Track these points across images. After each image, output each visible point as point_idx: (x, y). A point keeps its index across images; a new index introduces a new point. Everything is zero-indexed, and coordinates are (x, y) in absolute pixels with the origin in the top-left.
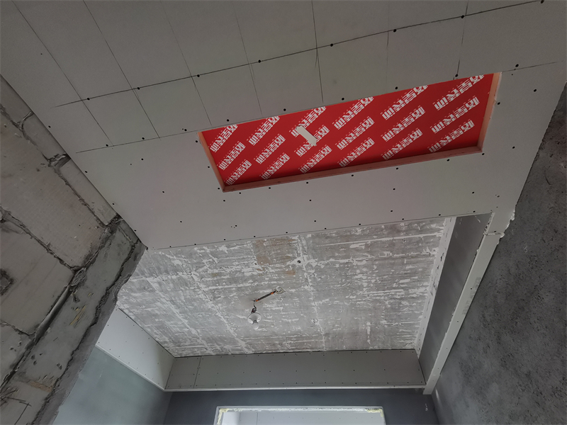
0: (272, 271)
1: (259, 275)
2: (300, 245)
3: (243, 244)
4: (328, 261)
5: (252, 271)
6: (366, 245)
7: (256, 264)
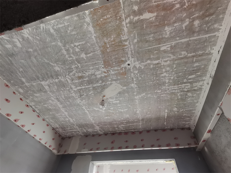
0: (113, 73)
1: (105, 76)
2: (130, 50)
3: (95, 51)
4: (146, 63)
5: (101, 73)
6: (171, 46)
7: (103, 68)
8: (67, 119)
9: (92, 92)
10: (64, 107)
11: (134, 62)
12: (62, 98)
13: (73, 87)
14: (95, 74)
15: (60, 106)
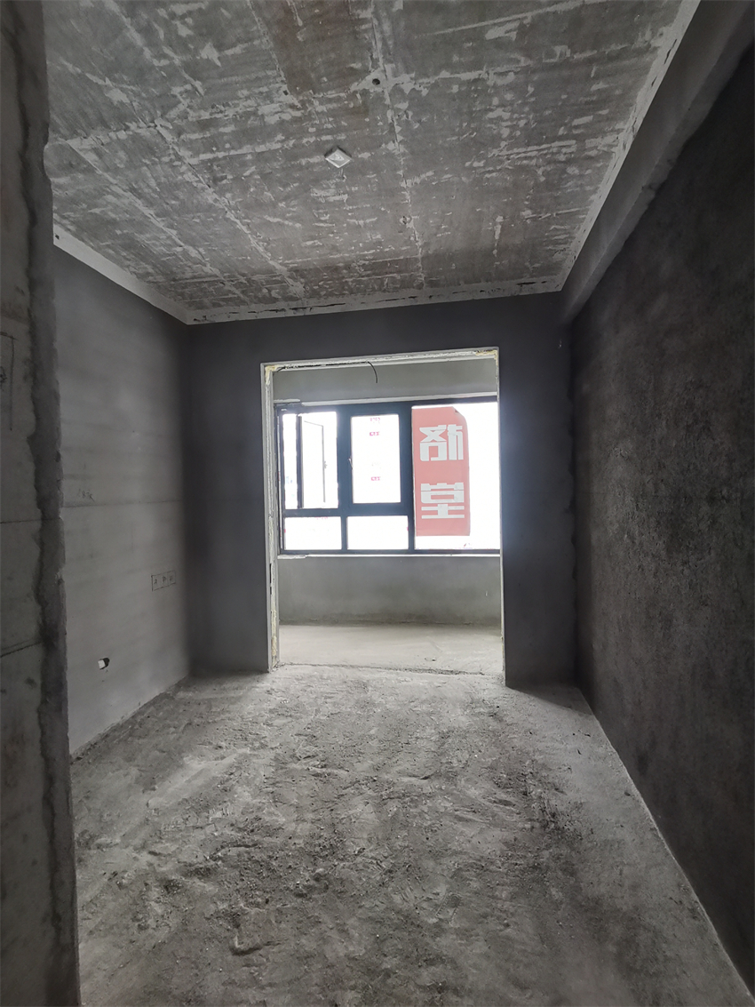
0: (321, 109)
1: (296, 120)
2: (378, 36)
3: (251, 40)
4: (437, 78)
5: (279, 109)
6: (522, 27)
7: (286, 93)
8: (179, 249)
9: (253, 168)
10: (161, 214)
11: (395, 75)
12: (148, 186)
13: (183, 152)
14: (260, 113)
15: (149, 212)
